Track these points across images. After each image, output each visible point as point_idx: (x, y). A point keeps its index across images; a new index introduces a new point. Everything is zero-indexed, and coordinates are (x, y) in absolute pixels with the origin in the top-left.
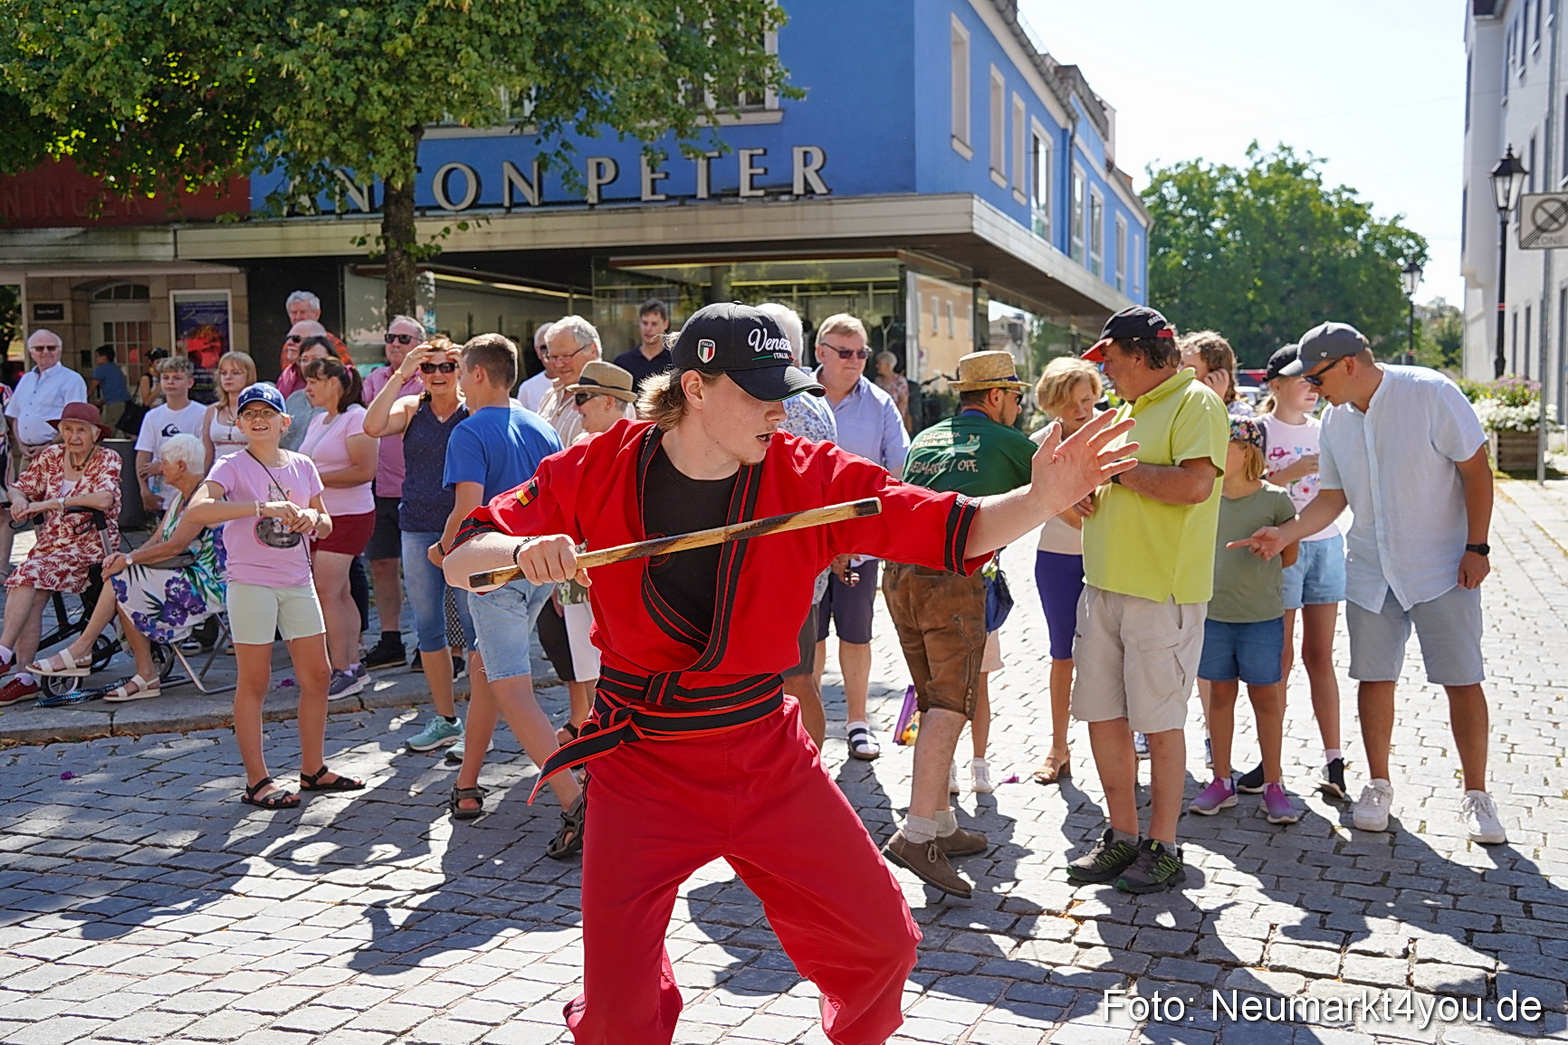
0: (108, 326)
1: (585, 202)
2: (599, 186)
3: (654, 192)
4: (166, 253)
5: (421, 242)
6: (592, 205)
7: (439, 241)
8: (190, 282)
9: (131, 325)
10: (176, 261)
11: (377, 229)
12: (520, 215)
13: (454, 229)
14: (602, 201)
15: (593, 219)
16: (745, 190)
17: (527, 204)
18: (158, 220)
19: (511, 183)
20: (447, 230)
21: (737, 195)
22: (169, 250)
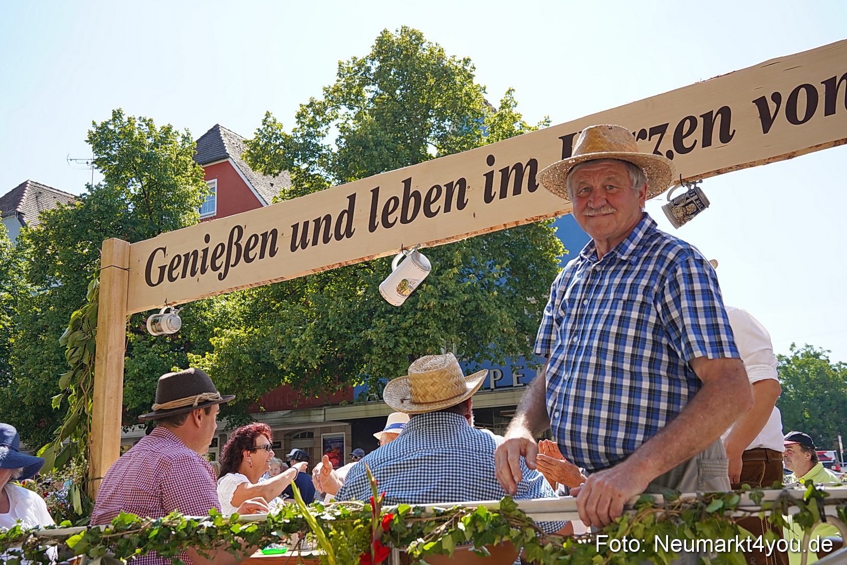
1: (489, 388)
2: (495, 381)
3: (518, 383)
4: (321, 418)
6: (492, 389)
8: (329, 430)
10: (325, 422)
14: (496, 387)
15: (493, 395)
18: (319, 406)
22: (323, 416)
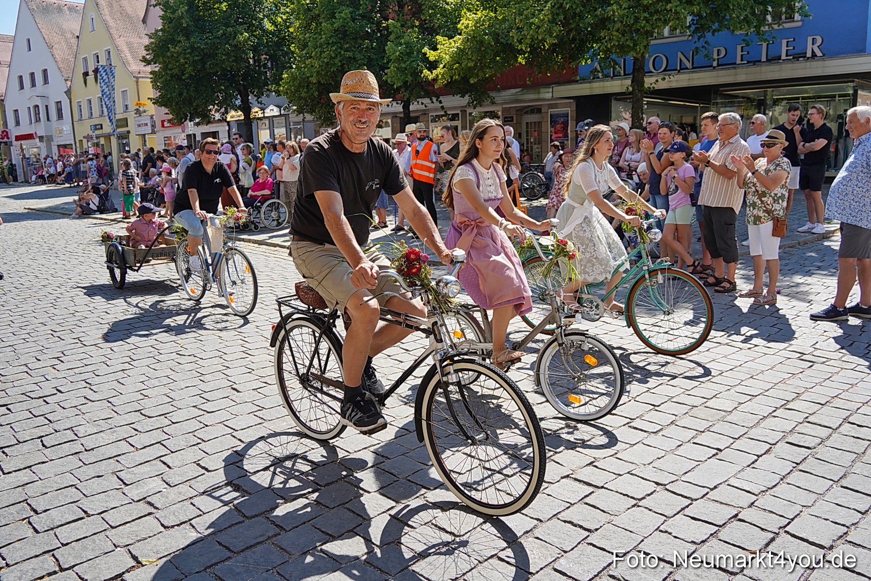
0: (527, 123)
1: (711, 66)
2: (718, 59)
3: (742, 60)
4: (549, 96)
5: (646, 86)
6: (715, 67)
7: (653, 85)
8: (556, 106)
9: (535, 122)
10: (553, 99)
11: (629, 82)
12: (685, 73)
13: (660, 80)
14: (718, 65)
15: (715, 73)
16: (784, 57)
17: (687, 69)
18: (548, 84)
19: (681, 60)
20: (657, 81)
21: (780, 59)
22: (550, 95)
